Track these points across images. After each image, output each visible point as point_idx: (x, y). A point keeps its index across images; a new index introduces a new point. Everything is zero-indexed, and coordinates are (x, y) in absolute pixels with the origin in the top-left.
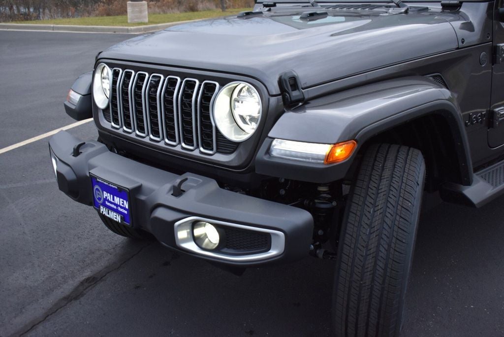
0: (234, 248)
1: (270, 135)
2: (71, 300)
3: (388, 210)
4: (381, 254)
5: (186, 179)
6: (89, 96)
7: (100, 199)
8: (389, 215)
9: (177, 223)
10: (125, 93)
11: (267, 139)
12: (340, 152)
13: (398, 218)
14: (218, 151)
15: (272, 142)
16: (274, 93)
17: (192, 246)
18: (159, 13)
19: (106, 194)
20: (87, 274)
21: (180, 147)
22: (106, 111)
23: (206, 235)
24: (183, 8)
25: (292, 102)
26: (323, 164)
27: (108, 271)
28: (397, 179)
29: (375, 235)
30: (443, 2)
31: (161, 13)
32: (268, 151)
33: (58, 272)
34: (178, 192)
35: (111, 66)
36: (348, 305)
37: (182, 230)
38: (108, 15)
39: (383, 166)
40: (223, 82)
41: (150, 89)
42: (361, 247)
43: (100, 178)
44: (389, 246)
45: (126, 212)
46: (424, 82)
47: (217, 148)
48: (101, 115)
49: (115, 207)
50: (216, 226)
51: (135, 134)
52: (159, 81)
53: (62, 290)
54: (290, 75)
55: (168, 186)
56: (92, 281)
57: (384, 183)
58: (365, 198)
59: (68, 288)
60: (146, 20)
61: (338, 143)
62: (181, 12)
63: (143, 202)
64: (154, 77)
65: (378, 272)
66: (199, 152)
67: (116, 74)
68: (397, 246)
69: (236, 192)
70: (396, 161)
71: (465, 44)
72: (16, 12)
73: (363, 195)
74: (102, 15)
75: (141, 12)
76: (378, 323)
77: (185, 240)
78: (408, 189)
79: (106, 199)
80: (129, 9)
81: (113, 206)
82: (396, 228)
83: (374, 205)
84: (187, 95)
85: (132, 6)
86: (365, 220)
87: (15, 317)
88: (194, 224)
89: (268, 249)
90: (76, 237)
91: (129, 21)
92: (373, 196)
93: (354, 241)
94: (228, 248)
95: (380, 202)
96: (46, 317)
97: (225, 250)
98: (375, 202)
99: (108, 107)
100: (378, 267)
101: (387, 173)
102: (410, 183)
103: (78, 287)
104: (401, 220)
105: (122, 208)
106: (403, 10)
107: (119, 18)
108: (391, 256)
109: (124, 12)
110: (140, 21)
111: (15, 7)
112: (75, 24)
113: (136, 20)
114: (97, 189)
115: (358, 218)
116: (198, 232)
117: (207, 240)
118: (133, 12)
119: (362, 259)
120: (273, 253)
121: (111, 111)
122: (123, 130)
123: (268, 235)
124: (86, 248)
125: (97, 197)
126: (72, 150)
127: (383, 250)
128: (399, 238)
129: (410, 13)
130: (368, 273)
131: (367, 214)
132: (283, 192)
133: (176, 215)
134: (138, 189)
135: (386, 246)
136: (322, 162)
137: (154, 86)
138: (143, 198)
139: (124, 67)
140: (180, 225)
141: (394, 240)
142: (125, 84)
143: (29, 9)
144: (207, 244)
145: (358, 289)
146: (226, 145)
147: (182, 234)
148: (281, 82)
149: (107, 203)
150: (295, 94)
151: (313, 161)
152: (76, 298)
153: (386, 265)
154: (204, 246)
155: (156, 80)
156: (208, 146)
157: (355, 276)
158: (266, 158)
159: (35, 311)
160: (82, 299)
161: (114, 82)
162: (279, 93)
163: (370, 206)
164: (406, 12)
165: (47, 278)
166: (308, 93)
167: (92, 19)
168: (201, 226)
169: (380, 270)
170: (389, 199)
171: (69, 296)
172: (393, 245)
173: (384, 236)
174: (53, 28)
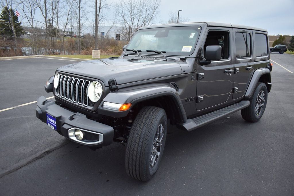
0: (88, 139)
1: (104, 100)
2: (38, 159)
3: (144, 129)
4: (140, 144)
5: (75, 114)
6: (52, 84)
7: (48, 121)
8: (144, 131)
9: (69, 130)
10: (62, 83)
11: (102, 101)
12: (125, 107)
13: (147, 132)
14: (89, 105)
15: (104, 102)
16: (107, 86)
17: (74, 138)
18: (106, 55)
19: (50, 119)
20: (47, 149)
21: (78, 103)
22: (57, 89)
23: (80, 134)
24: (116, 53)
25: (112, 89)
26: (118, 111)
27: (56, 149)
28: (149, 118)
29: (138, 137)
30: (180, 57)
31: (107, 55)
32: (102, 106)
33: (37, 148)
34: (72, 119)
35: (59, 73)
36: (129, 162)
37: (71, 132)
38: (86, 55)
39: (146, 113)
40: (91, 81)
41: (69, 82)
42: (133, 142)
43: (48, 113)
44: (143, 141)
45: (55, 126)
46: (167, 85)
47: (89, 104)
48: (55, 91)
49: (52, 124)
50: (82, 131)
51: (69, 100)
52: (72, 80)
53: (36, 155)
54: (112, 80)
55: (69, 116)
56: (48, 152)
57: (145, 119)
58: (137, 124)
59: (38, 154)
60: (99, 58)
61: (124, 104)
62: (115, 55)
63: (61, 122)
64: (71, 78)
65: (139, 151)
66: (83, 105)
67: (60, 76)
68: (146, 141)
69: (92, 120)
70: (150, 112)
71: (185, 73)
72: (51, 51)
73: (136, 123)
74: (84, 55)
75: (97, 54)
76: (139, 169)
77: (72, 136)
78: (152, 122)
79: (50, 121)
80: (93, 53)
81: (52, 123)
82: (146, 135)
83: (140, 127)
84: (80, 85)
85: (94, 52)
86: (136, 132)
87: (15, 164)
88: (76, 131)
89: (98, 140)
90: (47, 136)
91: (93, 58)
92: (140, 124)
93: (131, 139)
94: (86, 139)
95: (142, 126)
96: (27, 164)
97: (85, 140)
98: (140, 126)
99: (57, 88)
100: (139, 149)
101: (146, 116)
102: (153, 120)
103: (42, 154)
104: (148, 132)
105: (54, 124)
106: (165, 59)
107: (90, 56)
108: (143, 145)
109: (91, 54)
110: (97, 58)
111: (51, 50)
112: (72, 57)
113: (95, 57)
114: (48, 117)
115: (133, 131)
116: (77, 133)
117: (80, 137)
118: (94, 54)
119: (133, 145)
120: (100, 141)
121: (58, 89)
122: (65, 98)
123: (98, 135)
124: (50, 140)
125: (48, 120)
126: (42, 103)
127: (141, 143)
128: (147, 139)
129: (168, 60)
130: (135, 151)
131: (137, 130)
132: (115, 122)
133: (69, 127)
134: (60, 118)
135: (142, 142)
136: (118, 110)
137: (71, 81)
138: (61, 121)
139: (67, 75)
140: (70, 130)
141: (145, 139)
142: (63, 80)
143: (56, 51)
144: (80, 138)
145: (132, 156)
146: (91, 103)
147: (71, 134)
148: (109, 82)
149: (50, 122)
150: (114, 87)
151: (116, 110)
152: (40, 158)
153: (141, 148)
154: (78, 139)
155: (72, 79)
156: (86, 103)
157: (131, 152)
158: (101, 108)
159: (24, 162)
160: (43, 158)
161: (60, 79)
162: (108, 86)
163: (138, 127)
164: (166, 60)
165: (32, 150)
166: (119, 87)
167: (79, 56)
168: (78, 131)
169: (139, 150)
170: (145, 125)
171: (38, 157)
172: (144, 141)
173: (141, 138)
174: (63, 59)
